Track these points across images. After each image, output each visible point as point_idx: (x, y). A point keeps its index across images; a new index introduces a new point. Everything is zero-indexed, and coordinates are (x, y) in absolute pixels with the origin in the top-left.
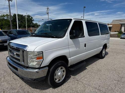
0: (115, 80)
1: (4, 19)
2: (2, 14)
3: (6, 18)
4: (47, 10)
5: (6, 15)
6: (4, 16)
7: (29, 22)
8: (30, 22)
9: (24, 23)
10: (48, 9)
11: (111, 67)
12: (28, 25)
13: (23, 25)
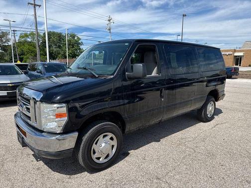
0: (247, 181)
1: (26, 41)
2: (22, 32)
3: (29, 40)
4: (108, 22)
5: (30, 35)
6: (26, 36)
7: (73, 47)
8: (76, 47)
9: (64, 49)
10: (109, 20)
11: (239, 148)
12: (71, 53)
13: (62, 53)
